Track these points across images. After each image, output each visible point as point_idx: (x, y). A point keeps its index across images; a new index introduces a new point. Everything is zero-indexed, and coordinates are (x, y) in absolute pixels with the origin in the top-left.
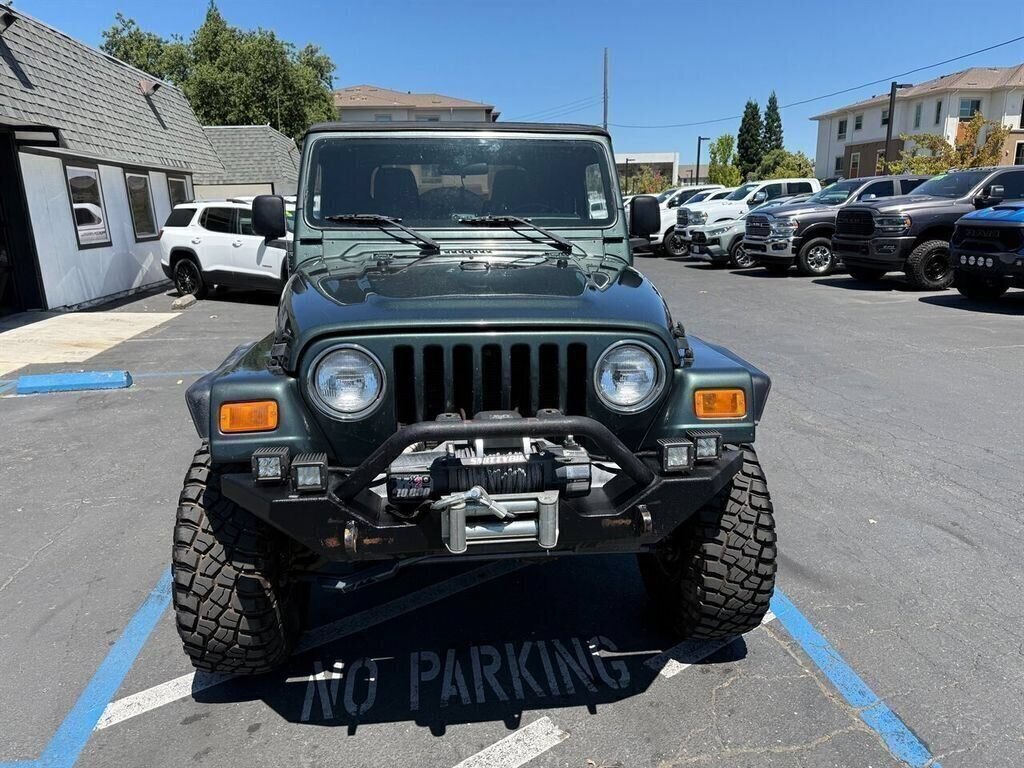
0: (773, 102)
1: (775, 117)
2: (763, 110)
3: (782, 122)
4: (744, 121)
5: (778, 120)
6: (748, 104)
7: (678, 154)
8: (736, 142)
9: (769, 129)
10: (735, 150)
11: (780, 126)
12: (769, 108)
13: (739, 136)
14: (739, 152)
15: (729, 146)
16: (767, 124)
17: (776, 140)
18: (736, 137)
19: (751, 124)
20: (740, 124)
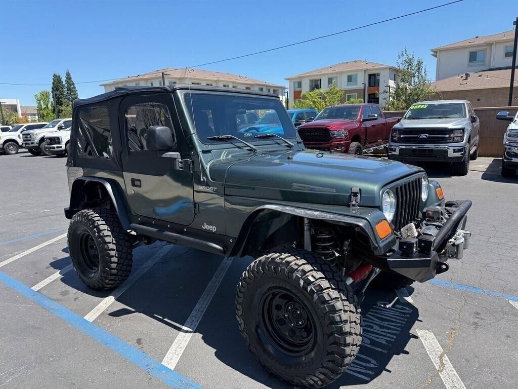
0: (68, 74)
1: (71, 83)
2: (64, 79)
3: (76, 85)
4: (53, 84)
5: (73, 84)
6: (54, 75)
7: (18, 100)
8: (51, 95)
9: (69, 89)
10: (51, 99)
11: (75, 88)
12: (67, 78)
13: (52, 92)
14: (54, 100)
15: (48, 97)
16: (68, 86)
17: (74, 95)
18: (51, 92)
19: (58, 86)
20: (52, 86)
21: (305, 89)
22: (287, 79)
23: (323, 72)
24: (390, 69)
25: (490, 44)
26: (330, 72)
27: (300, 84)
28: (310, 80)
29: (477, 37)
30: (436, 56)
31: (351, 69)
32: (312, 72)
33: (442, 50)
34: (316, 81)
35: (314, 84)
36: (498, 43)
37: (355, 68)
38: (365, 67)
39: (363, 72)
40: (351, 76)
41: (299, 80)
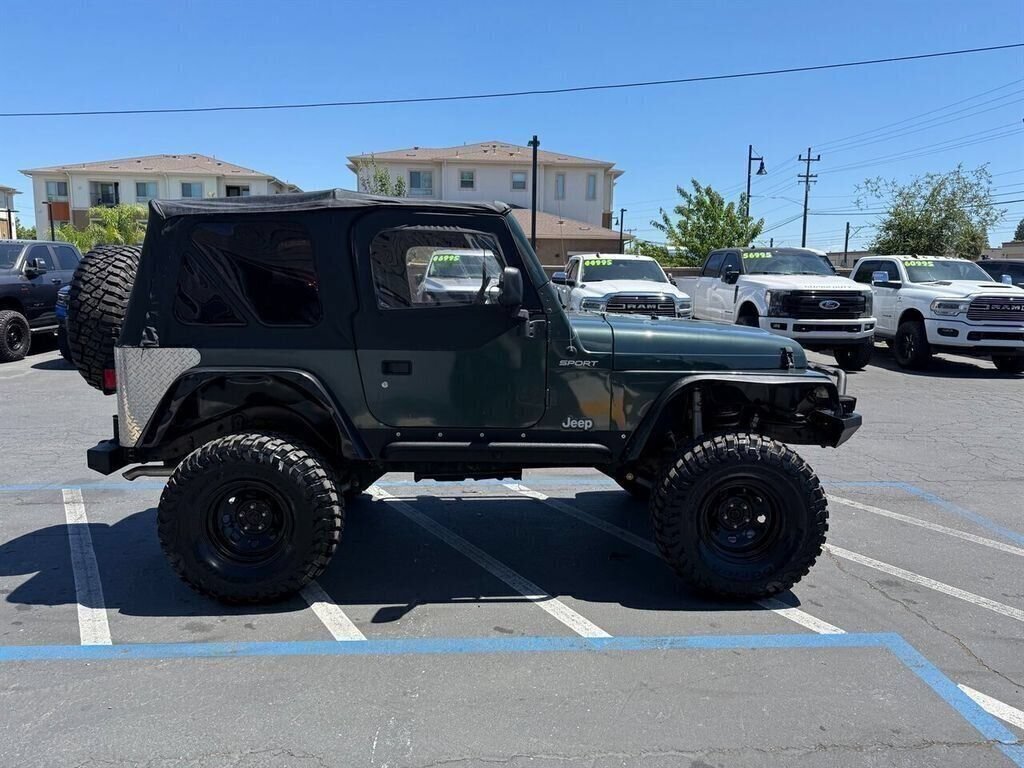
21: (80, 198)
22: (26, 173)
23: (124, 169)
24: (269, 180)
25: (439, 164)
26: (138, 171)
27: (63, 188)
28: (91, 182)
29: (416, 148)
30: (355, 171)
31: (187, 171)
32: (92, 165)
33: (366, 162)
34: (105, 185)
35: (100, 191)
36: (450, 163)
37: (197, 171)
38: (218, 171)
39: (215, 180)
40: (190, 185)
41: (62, 179)
